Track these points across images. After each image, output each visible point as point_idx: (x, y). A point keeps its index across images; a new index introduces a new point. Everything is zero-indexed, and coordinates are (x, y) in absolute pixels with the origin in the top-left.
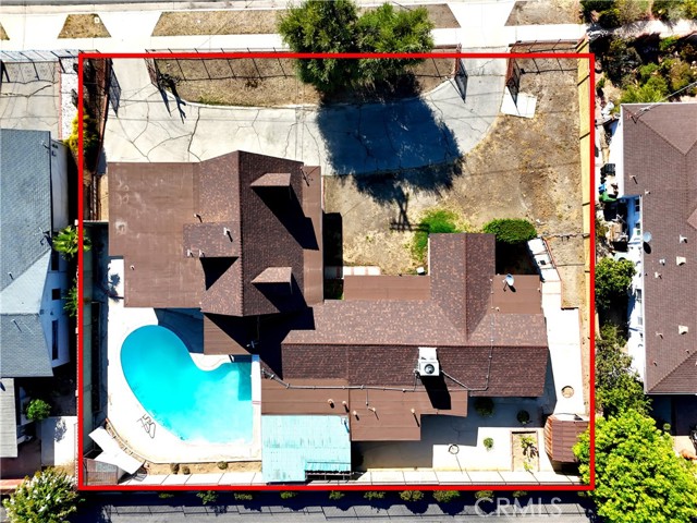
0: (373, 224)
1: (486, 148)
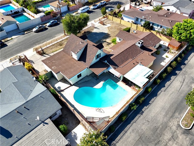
1: (109, 31)
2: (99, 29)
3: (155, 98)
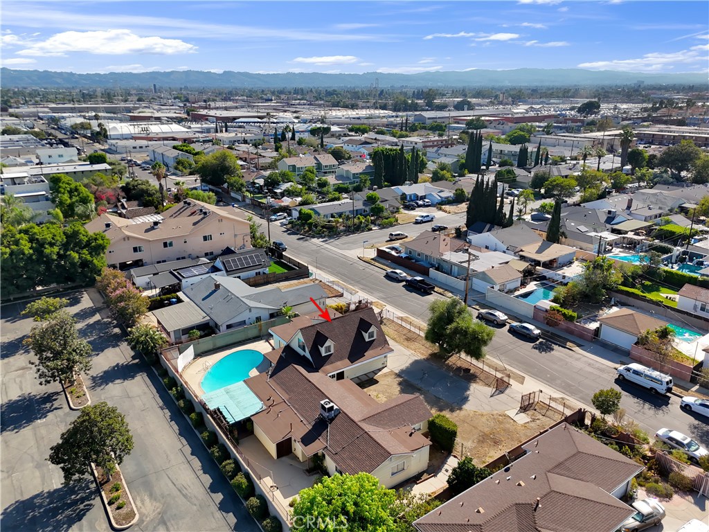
0: (387, 394)
1: (479, 415)
2: (491, 396)
3: (177, 431)
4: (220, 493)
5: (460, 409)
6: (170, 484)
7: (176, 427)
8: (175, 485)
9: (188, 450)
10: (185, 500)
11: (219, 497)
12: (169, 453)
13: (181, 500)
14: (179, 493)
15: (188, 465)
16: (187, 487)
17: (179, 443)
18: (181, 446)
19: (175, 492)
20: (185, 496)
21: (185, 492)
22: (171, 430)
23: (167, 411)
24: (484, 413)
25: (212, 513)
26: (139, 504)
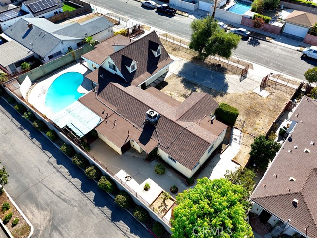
0: (177, 91)
1: (238, 95)
2: (240, 81)
3: (40, 146)
4: (91, 192)
5: (226, 93)
6: (50, 193)
7: (38, 143)
8: (53, 193)
9: (54, 160)
10: (65, 204)
11: (91, 195)
12: (39, 166)
13: (63, 205)
14: (59, 199)
15: (58, 174)
16: (64, 193)
17: (45, 156)
18: (48, 159)
19: (56, 199)
20: (65, 200)
21: (63, 197)
22: (34, 146)
23: (26, 131)
24: (241, 94)
25: (91, 210)
26: (30, 215)
